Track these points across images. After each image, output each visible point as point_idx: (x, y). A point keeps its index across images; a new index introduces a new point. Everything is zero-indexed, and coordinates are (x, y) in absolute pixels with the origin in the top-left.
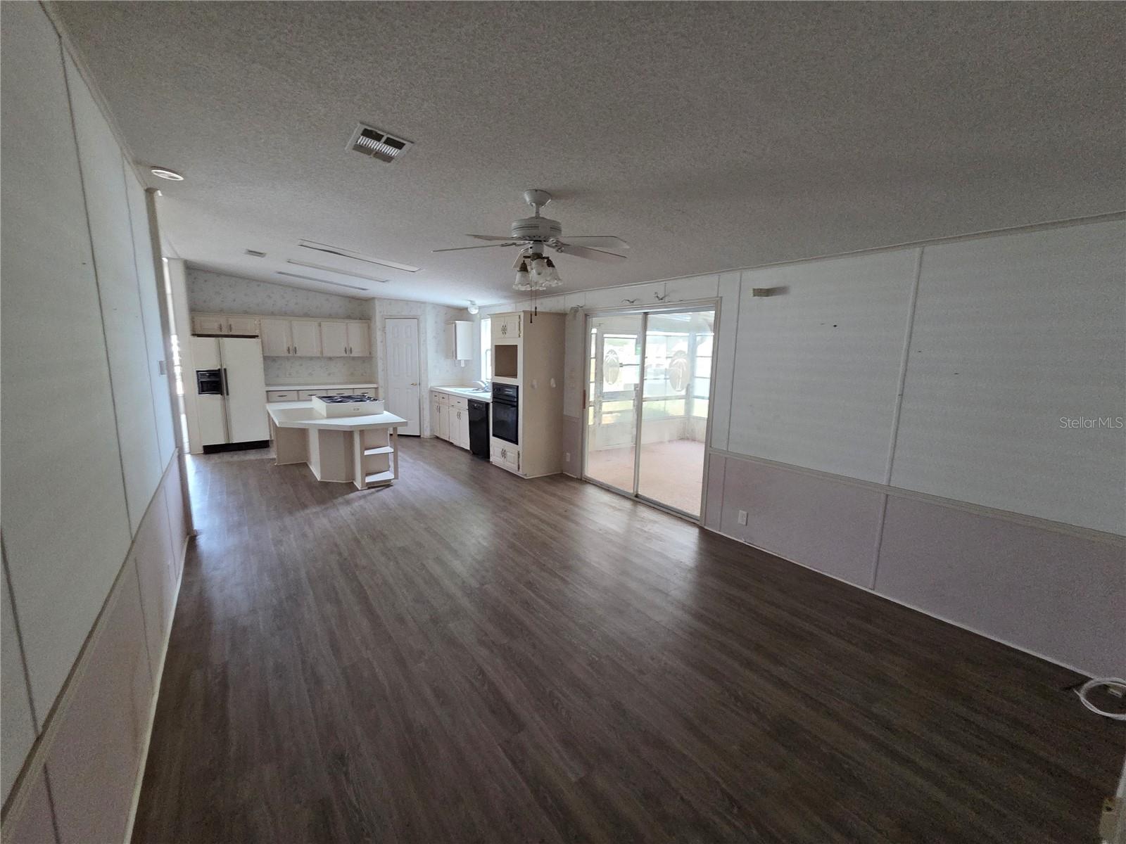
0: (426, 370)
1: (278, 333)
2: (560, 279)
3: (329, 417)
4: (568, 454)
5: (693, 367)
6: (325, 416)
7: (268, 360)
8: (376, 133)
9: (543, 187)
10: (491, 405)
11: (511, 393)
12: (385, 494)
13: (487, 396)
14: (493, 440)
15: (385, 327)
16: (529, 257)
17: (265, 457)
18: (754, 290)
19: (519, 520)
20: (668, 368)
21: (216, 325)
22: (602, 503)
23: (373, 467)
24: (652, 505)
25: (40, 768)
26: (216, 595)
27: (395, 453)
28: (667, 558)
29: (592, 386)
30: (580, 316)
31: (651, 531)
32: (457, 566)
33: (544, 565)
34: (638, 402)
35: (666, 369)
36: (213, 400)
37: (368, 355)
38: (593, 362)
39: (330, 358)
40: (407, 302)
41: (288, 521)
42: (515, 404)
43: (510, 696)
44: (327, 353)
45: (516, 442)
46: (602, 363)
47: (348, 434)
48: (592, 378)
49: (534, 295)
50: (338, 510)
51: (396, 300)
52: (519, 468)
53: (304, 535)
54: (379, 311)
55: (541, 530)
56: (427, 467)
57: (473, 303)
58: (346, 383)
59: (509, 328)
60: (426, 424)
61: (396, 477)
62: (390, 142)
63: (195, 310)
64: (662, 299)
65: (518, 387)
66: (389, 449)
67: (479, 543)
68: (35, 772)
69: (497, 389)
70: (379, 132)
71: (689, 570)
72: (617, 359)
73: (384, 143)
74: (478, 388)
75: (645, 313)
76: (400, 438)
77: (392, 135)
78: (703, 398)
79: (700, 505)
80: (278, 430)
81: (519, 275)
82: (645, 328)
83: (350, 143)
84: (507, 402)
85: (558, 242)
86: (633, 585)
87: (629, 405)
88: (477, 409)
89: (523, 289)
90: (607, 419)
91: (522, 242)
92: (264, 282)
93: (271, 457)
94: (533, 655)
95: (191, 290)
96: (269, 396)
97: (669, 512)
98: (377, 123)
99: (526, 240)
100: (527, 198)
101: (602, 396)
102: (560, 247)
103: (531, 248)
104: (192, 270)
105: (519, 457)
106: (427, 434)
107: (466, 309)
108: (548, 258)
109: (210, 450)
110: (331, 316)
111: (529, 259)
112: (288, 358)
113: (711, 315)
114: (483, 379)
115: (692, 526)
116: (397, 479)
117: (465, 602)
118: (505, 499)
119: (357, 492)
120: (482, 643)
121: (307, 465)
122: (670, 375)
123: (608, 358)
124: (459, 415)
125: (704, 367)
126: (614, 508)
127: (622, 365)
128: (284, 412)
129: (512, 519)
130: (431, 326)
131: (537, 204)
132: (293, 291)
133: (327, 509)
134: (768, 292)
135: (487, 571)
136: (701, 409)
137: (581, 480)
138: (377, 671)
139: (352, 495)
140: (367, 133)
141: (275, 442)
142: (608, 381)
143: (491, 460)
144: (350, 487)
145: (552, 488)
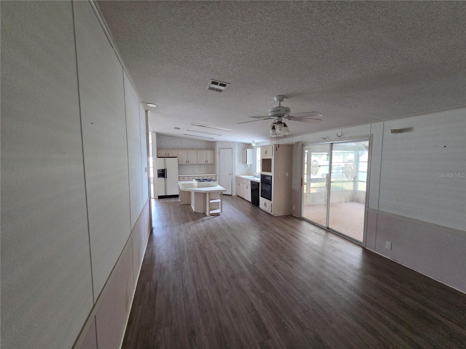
0: (235, 168)
1: (184, 156)
2: (290, 132)
3: (198, 187)
4: (294, 206)
5: (357, 168)
6: (197, 186)
7: (180, 165)
8: (216, 82)
9: (282, 94)
10: (260, 183)
11: (269, 179)
12: (217, 218)
13: (259, 180)
14: (261, 198)
15: (220, 152)
16: (276, 123)
17: (177, 201)
18: (391, 130)
19: (270, 234)
20: (344, 166)
21: (164, 154)
22: (310, 230)
23: (213, 207)
24: (337, 234)
25: (94, 316)
26: (157, 254)
27: (221, 202)
28: (344, 262)
29: (305, 176)
30: (300, 145)
31: (335, 247)
32: (243, 252)
33: (282, 257)
34: (328, 184)
35: (343, 167)
36: (162, 179)
37: (214, 163)
38: (306, 165)
39: (200, 164)
40: (228, 142)
41: (182, 226)
42: (270, 183)
43: (264, 320)
44: (199, 163)
45: (271, 200)
46: (310, 166)
47: (204, 194)
48: (306, 172)
49: (278, 138)
50: (199, 223)
51: (224, 142)
52: (272, 211)
53: (187, 233)
54: (218, 146)
55: (281, 240)
56: (234, 209)
57: (253, 142)
58: (206, 174)
59: (268, 152)
60: (234, 190)
61: (221, 212)
62: (221, 85)
63: (159, 149)
64: (340, 137)
65: (272, 176)
66: (219, 201)
67: (254, 243)
68: (92, 319)
69: (263, 177)
70: (217, 82)
71: (357, 270)
72: (317, 164)
73: (219, 85)
74: (255, 176)
75: (331, 143)
76: (224, 195)
77: (222, 82)
78: (364, 182)
79: (362, 236)
80: (181, 191)
81: (271, 131)
82: (331, 149)
83: (207, 87)
84: (267, 183)
85: (288, 116)
86: (326, 274)
87: (324, 184)
88: (254, 186)
89: (273, 136)
90: (313, 191)
91: (273, 117)
92: (180, 138)
93: (179, 201)
94: (276, 301)
95: (158, 142)
96: (180, 179)
97: (345, 238)
98: (217, 78)
99: (275, 116)
100: (275, 99)
101: (310, 180)
102: (290, 118)
103: (277, 119)
104: (159, 136)
105: (272, 207)
106: (234, 194)
107: (251, 144)
108: (284, 123)
109: (160, 197)
110: (201, 149)
111: (276, 124)
112: (186, 165)
113: (367, 143)
114: (257, 172)
115: (358, 246)
116: (222, 212)
117: (246, 270)
118: (265, 225)
119: (207, 217)
120: (253, 291)
121: (190, 205)
122: (345, 171)
123: (313, 163)
124: (247, 187)
125: (364, 167)
126: (316, 233)
127: (320, 166)
128: (184, 185)
129: (268, 234)
130: (237, 151)
131: (279, 101)
132: (189, 140)
133: (196, 223)
134: (400, 131)
135: (256, 257)
136: (362, 187)
137: (300, 218)
138: (209, 295)
139: (205, 218)
140: (213, 83)
141: (180, 195)
142: (313, 174)
143: (260, 207)
144: (204, 215)
145: (286, 221)
